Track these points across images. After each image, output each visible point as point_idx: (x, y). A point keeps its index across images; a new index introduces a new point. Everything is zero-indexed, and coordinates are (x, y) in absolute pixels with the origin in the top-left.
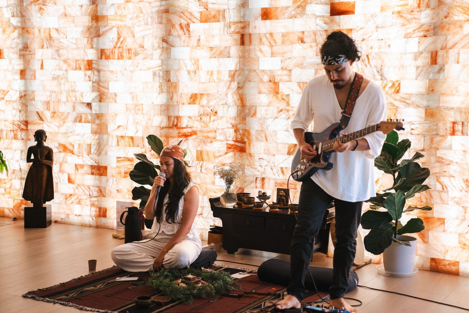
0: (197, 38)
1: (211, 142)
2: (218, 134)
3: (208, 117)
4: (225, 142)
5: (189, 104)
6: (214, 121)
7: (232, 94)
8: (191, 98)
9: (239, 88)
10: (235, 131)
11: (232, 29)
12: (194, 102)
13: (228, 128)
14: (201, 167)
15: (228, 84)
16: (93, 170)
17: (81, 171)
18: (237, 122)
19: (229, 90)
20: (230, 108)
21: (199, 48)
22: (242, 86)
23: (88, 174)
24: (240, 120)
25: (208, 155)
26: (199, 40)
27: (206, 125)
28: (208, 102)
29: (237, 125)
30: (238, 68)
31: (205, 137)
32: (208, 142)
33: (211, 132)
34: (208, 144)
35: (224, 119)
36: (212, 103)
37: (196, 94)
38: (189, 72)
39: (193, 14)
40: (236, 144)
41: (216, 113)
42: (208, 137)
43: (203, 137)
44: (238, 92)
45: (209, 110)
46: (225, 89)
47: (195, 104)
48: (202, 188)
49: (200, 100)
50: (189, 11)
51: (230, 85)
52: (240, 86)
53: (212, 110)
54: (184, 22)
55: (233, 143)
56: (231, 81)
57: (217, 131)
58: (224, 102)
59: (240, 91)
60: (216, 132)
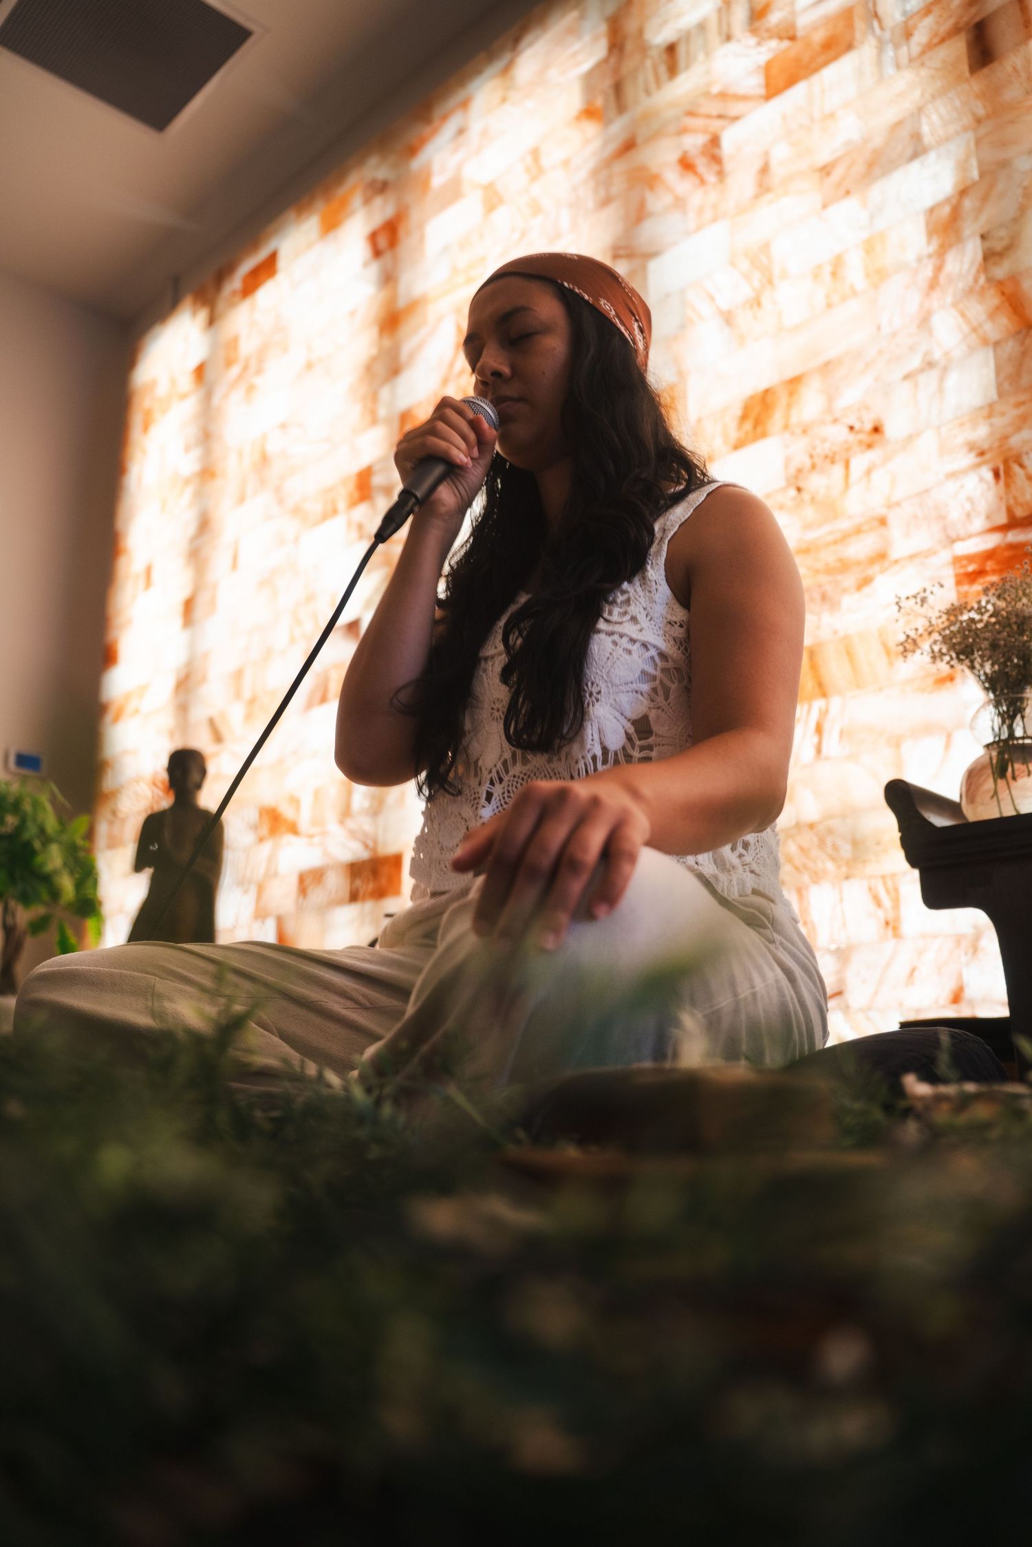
0: (757, 165)
1: (866, 581)
2: (895, 530)
3: (838, 470)
4: (945, 556)
5: (738, 446)
6: (869, 472)
7: (955, 305)
8: (744, 417)
9: (990, 257)
10: (997, 474)
11: (921, 36)
12: (759, 430)
13: (952, 475)
14: (819, 730)
15: (928, 272)
16: (358, 883)
17: (317, 896)
18: (1006, 420)
19: (936, 295)
20: (953, 379)
21: (768, 197)
22: (1005, 242)
23: (339, 903)
24: (1018, 405)
25: (850, 654)
26: (765, 170)
27: (830, 510)
28: (831, 399)
29: (1005, 438)
30: (975, 174)
31: (829, 571)
32: (845, 591)
33: (858, 531)
34: (847, 601)
35: (928, 442)
36: (850, 396)
37: (767, 391)
38: (728, 318)
39: (733, 90)
40: (1013, 537)
41: (876, 430)
42: (844, 566)
43: (817, 571)
44: (989, 280)
45: (837, 434)
46: (914, 301)
47: (764, 435)
48: (829, 841)
49: (789, 406)
50: (715, 90)
51: (939, 269)
52: (998, 246)
53: (851, 428)
54: (693, 142)
55: (992, 541)
56: (941, 253)
57: (893, 518)
58: (916, 362)
59: (1000, 272)
60: (883, 522)
